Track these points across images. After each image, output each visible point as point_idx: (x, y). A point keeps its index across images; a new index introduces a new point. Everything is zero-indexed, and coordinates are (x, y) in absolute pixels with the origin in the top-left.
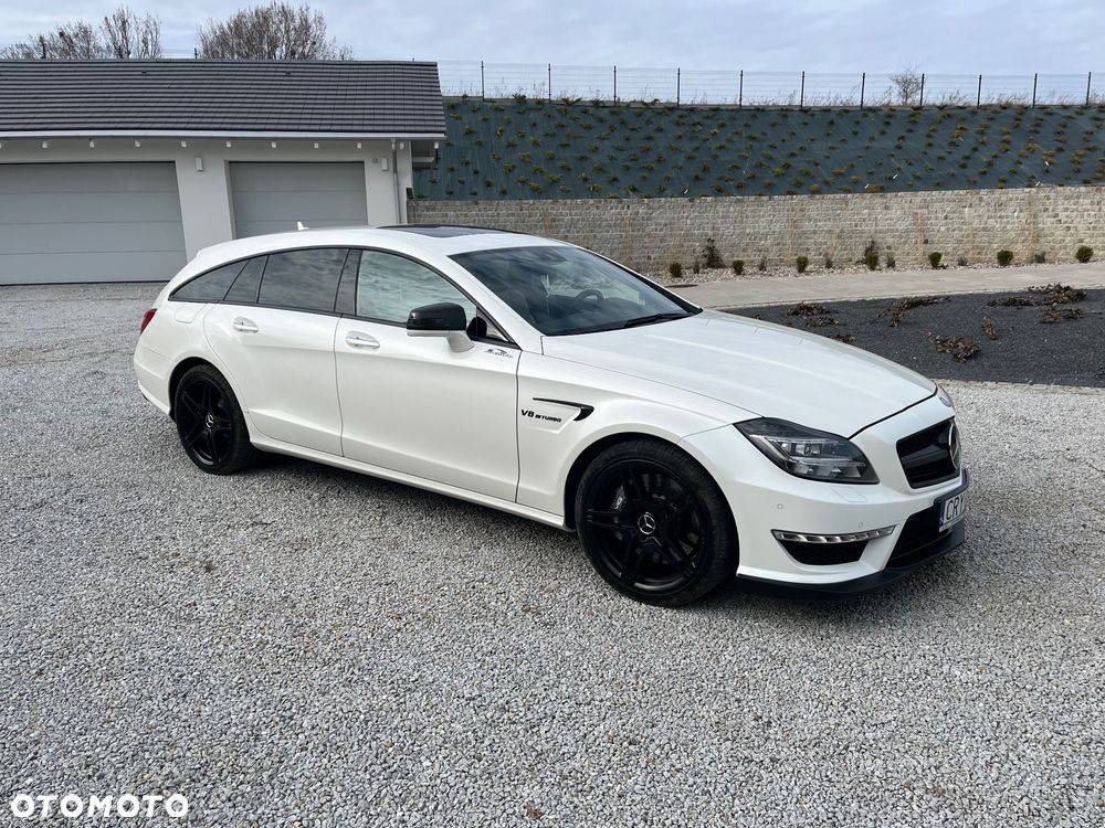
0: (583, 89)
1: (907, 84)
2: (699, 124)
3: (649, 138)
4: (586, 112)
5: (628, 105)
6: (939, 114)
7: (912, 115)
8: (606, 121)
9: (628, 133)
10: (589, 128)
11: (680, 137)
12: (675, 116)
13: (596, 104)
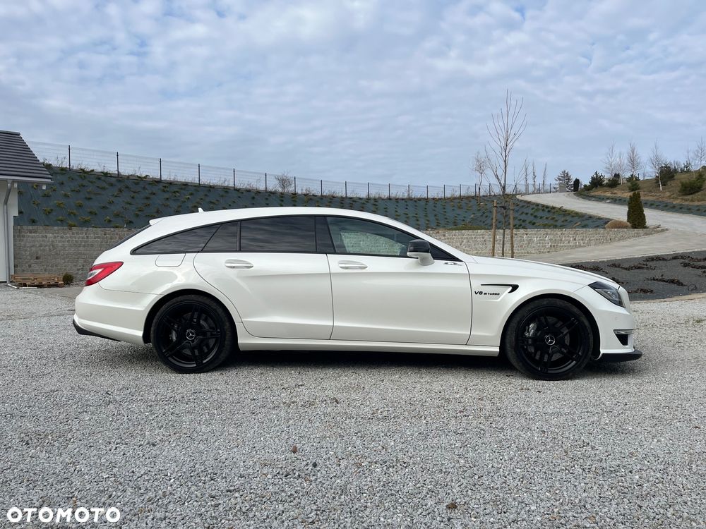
0: (94, 163)
1: (283, 182)
2: (178, 192)
3: (147, 198)
4: (99, 179)
5: (128, 177)
6: (305, 198)
7: (293, 198)
8: (115, 186)
9: (133, 194)
10: (103, 189)
11: (167, 199)
12: (161, 186)
13: (106, 174)
